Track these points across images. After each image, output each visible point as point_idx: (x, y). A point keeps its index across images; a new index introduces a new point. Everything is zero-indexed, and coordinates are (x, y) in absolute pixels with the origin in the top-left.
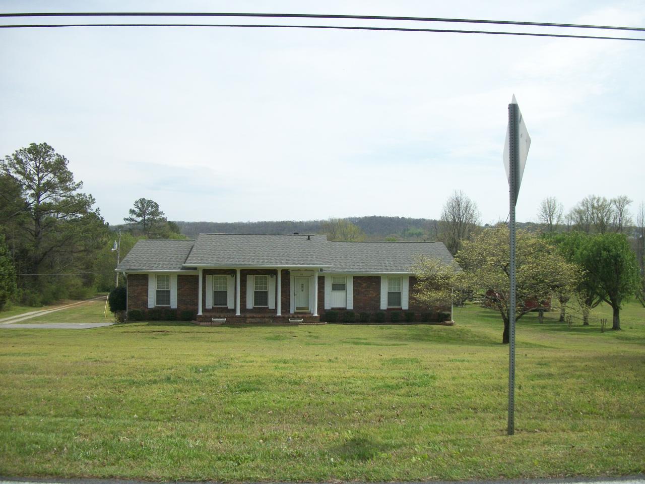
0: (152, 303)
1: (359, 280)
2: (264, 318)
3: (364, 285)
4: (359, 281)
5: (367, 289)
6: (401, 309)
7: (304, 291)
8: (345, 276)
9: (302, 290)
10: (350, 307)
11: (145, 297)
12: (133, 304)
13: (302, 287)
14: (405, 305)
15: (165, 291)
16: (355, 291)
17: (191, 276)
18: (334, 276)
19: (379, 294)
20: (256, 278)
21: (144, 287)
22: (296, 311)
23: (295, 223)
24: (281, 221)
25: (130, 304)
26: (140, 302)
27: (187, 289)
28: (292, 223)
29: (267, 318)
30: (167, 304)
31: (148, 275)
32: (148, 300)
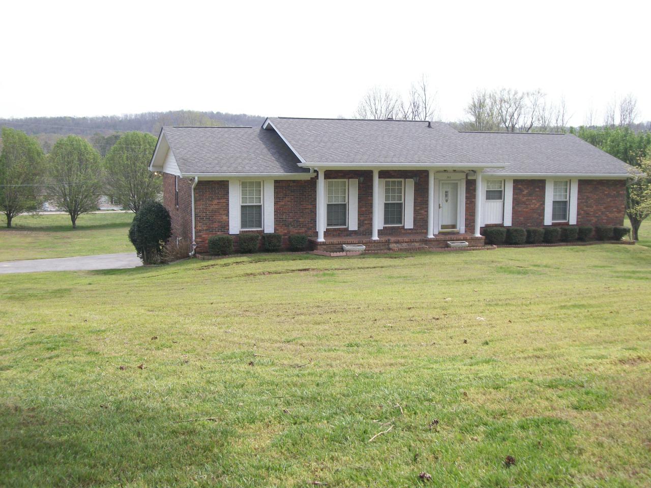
0: (235, 227)
1: (520, 184)
2: (413, 242)
3: (525, 192)
4: (520, 186)
5: (530, 198)
6: (567, 224)
7: (449, 201)
8: (503, 181)
9: (447, 201)
10: (508, 223)
11: (224, 217)
12: (205, 228)
13: (446, 196)
14: (573, 220)
15: (253, 206)
16: (514, 199)
17: (294, 181)
18: (489, 180)
19: (543, 203)
20: (387, 184)
21: (221, 201)
22: (441, 230)
23: (76, 119)
24: (57, 116)
25: (199, 228)
26: (216, 225)
27: (289, 203)
28: (73, 119)
29: (416, 242)
30: (257, 227)
31: (228, 181)
32: (228, 221)
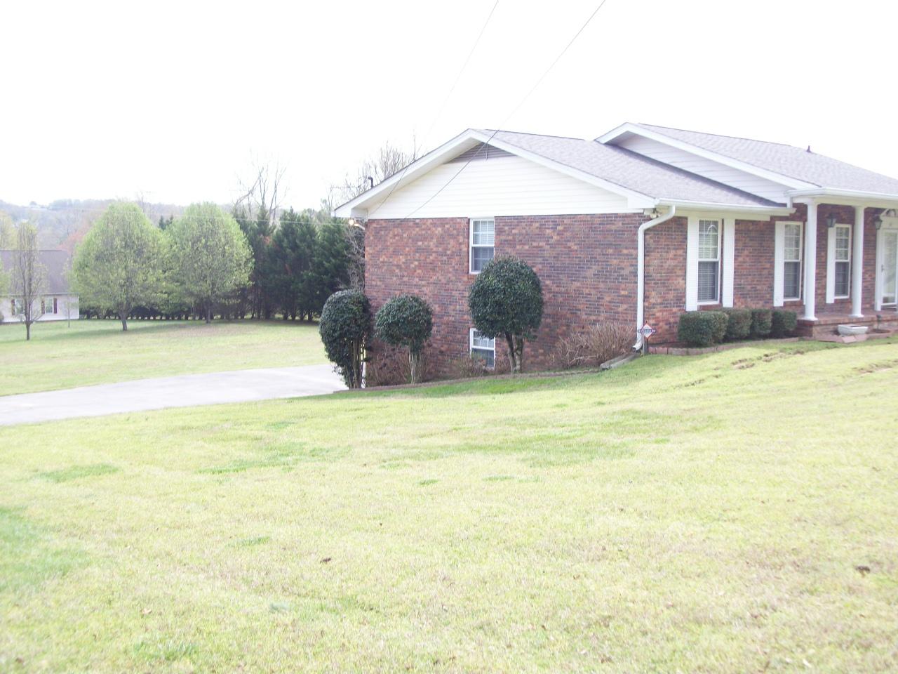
0: (692, 298)
11: (681, 282)
15: (708, 263)
17: (753, 223)
21: (678, 252)
22: (883, 305)
25: (652, 301)
26: (671, 295)
27: (748, 259)
30: (711, 299)
31: (686, 218)
32: (685, 289)
